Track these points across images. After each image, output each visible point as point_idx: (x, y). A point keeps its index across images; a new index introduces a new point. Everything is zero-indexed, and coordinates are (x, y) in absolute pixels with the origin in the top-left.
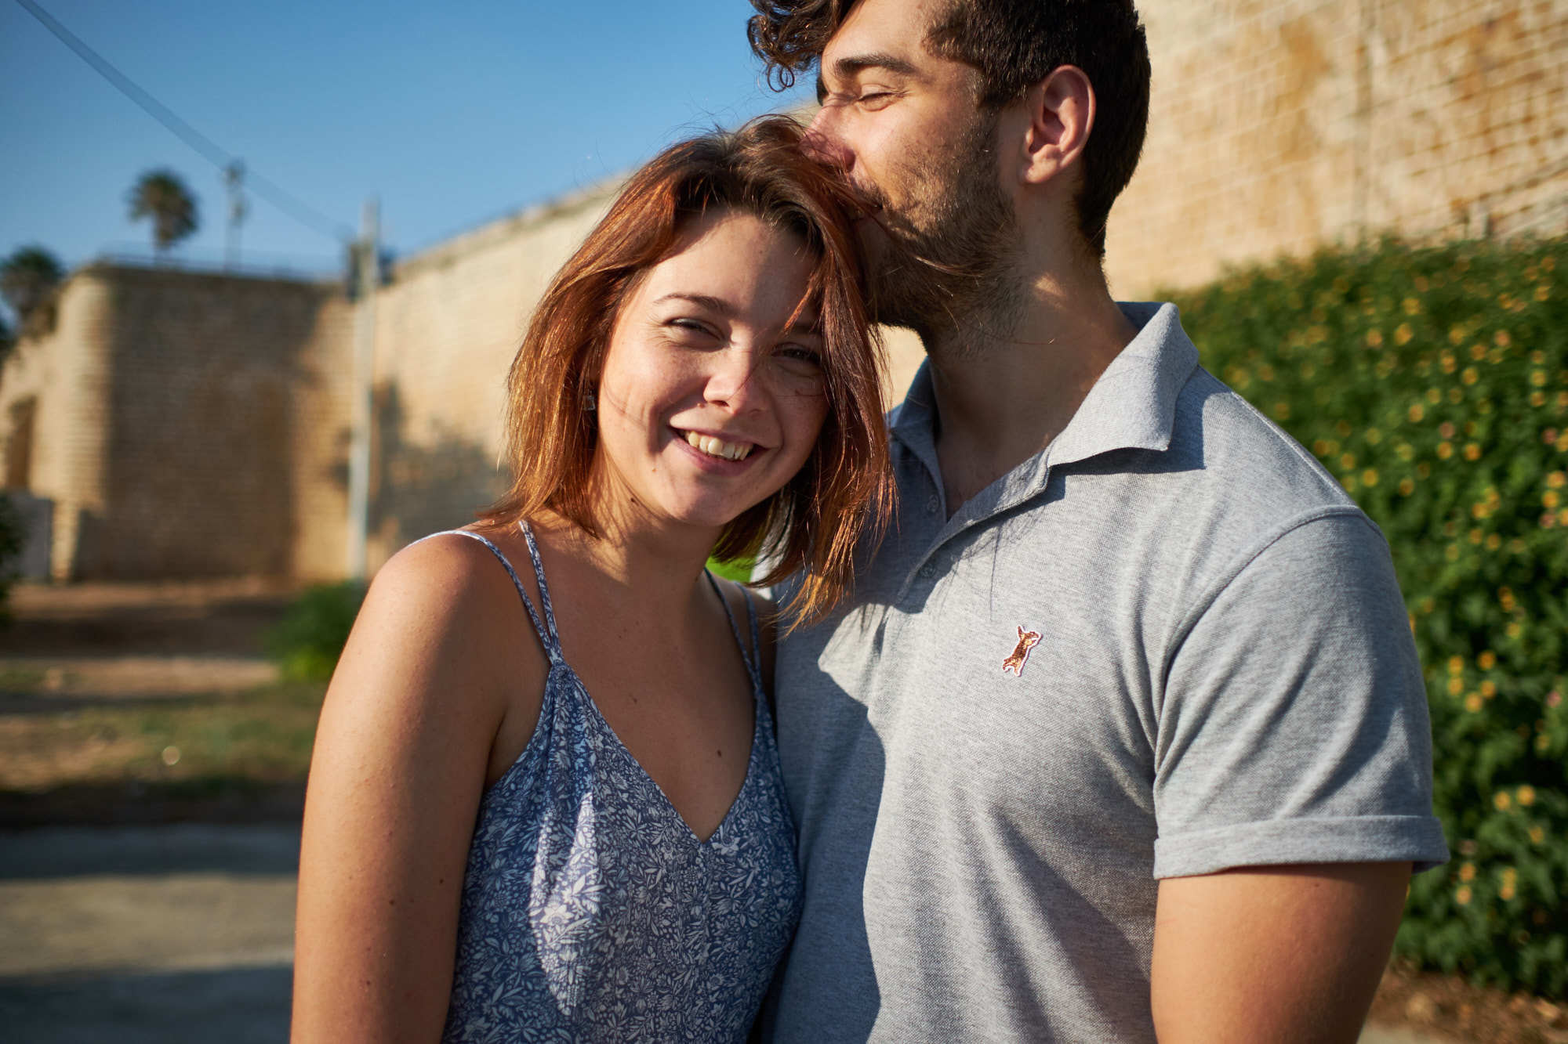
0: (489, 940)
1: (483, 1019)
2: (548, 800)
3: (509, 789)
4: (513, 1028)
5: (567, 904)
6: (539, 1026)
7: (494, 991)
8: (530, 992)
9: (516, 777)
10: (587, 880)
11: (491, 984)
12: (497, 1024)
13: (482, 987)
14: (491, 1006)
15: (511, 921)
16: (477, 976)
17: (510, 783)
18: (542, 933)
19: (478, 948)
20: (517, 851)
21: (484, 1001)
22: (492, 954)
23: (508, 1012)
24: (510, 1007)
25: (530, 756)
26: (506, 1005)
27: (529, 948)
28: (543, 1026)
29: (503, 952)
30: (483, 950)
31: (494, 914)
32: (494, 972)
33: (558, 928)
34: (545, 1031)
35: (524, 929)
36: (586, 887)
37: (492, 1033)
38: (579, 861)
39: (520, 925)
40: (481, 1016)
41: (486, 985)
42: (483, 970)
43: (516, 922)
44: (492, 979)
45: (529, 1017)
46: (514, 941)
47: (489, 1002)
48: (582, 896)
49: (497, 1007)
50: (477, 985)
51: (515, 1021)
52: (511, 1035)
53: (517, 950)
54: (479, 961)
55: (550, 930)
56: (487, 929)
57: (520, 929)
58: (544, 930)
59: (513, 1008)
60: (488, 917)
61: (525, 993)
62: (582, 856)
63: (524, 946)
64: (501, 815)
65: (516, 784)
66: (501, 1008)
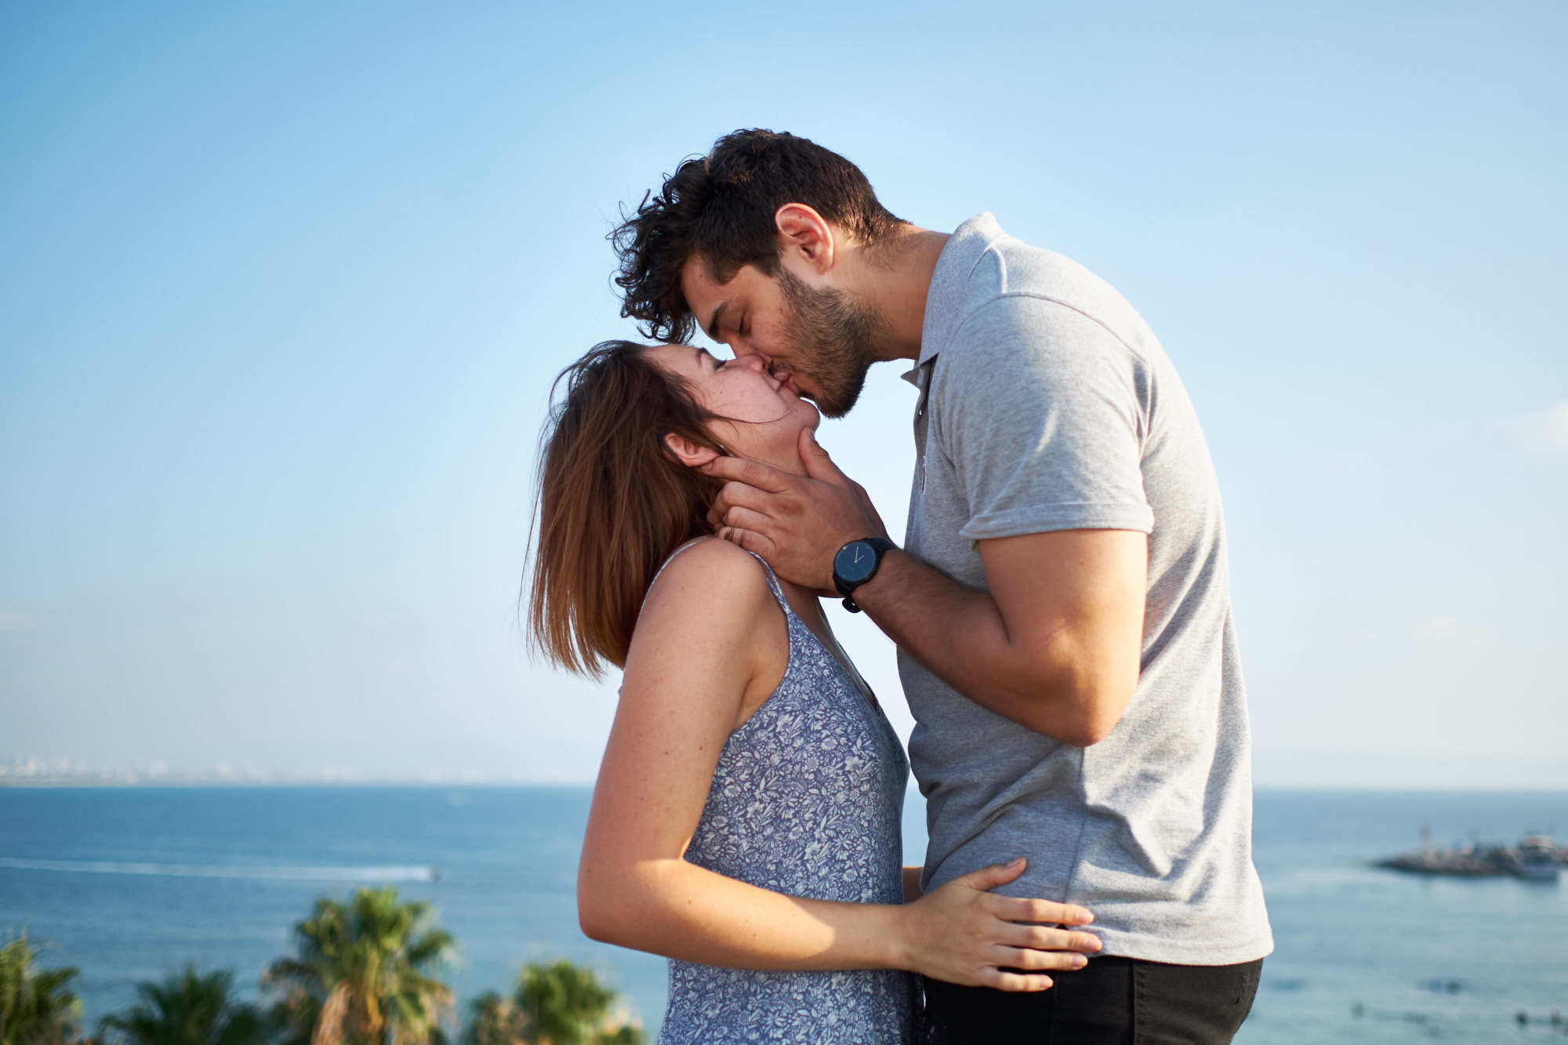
0: (811, 791)
1: (816, 842)
2: (820, 697)
3: (783, 695)
4: (836, 843)
5: (858, 755)
6: (852, 838)
7: (820, 822)
8: (844, 817)
9: (785, 686)
10: (862, 739)
11: (818, 818)
12: (826, 843)
13: (812, 822)
14: (820, 832)
15: (824, 774)
16: (807, 816)
17: (783, 690)
18: (848, 778)
19: (805, 797)
20: (808, 732)
21: (814, 830)
22: (815, 799)
23: (832, 833)
24: (833, 829)
25: (791, 672)
26: (830, 829)
27: (840, 788)
28: (855, 837)
29: (822, 796)
30: (809, 798)
31: (809, 773)
32: (819, 810)
33: (857, 771)
34: (856, 840)
35: (835, 777)
36: (863, 743)
37: (824, 849)
38: (853, 730)
39: (831, 776)
40: (814, 841)
41: (815, 820)
42: (811, 811)
43: (828, 774)
44: (817, 815)
45: (846, 833)
46: (829, 787)
47: (818, 830)
48: (863, 748)
49: (824, 832)
50: (808, 821)
51: (837, 837)
52: (835, 848)
53: (832, 792)
54: (807, 805)
55: (852, 774)
56: (808, 784)
57: (832, 778)
58: (849, 776)
59: (835, 830)
60: (806, 777)
61: (841, 818)
62: (853, 726)
63: (837, 788)
64: (783, 712)
65: (787, 691)
66: (827, 832)
